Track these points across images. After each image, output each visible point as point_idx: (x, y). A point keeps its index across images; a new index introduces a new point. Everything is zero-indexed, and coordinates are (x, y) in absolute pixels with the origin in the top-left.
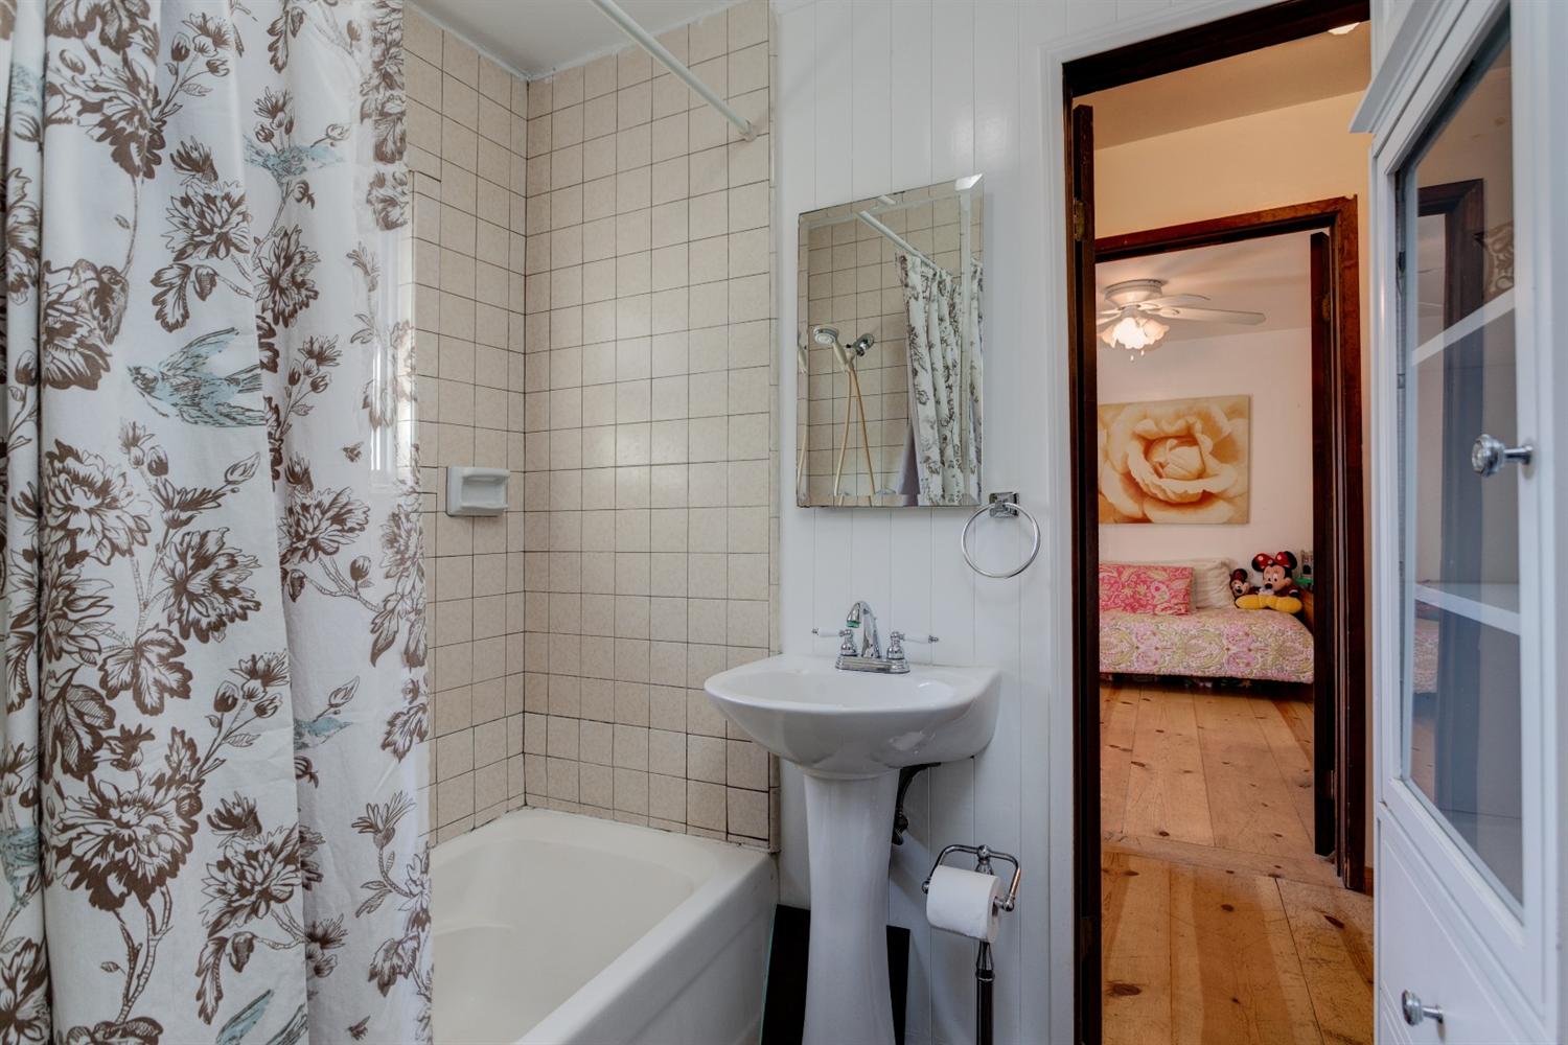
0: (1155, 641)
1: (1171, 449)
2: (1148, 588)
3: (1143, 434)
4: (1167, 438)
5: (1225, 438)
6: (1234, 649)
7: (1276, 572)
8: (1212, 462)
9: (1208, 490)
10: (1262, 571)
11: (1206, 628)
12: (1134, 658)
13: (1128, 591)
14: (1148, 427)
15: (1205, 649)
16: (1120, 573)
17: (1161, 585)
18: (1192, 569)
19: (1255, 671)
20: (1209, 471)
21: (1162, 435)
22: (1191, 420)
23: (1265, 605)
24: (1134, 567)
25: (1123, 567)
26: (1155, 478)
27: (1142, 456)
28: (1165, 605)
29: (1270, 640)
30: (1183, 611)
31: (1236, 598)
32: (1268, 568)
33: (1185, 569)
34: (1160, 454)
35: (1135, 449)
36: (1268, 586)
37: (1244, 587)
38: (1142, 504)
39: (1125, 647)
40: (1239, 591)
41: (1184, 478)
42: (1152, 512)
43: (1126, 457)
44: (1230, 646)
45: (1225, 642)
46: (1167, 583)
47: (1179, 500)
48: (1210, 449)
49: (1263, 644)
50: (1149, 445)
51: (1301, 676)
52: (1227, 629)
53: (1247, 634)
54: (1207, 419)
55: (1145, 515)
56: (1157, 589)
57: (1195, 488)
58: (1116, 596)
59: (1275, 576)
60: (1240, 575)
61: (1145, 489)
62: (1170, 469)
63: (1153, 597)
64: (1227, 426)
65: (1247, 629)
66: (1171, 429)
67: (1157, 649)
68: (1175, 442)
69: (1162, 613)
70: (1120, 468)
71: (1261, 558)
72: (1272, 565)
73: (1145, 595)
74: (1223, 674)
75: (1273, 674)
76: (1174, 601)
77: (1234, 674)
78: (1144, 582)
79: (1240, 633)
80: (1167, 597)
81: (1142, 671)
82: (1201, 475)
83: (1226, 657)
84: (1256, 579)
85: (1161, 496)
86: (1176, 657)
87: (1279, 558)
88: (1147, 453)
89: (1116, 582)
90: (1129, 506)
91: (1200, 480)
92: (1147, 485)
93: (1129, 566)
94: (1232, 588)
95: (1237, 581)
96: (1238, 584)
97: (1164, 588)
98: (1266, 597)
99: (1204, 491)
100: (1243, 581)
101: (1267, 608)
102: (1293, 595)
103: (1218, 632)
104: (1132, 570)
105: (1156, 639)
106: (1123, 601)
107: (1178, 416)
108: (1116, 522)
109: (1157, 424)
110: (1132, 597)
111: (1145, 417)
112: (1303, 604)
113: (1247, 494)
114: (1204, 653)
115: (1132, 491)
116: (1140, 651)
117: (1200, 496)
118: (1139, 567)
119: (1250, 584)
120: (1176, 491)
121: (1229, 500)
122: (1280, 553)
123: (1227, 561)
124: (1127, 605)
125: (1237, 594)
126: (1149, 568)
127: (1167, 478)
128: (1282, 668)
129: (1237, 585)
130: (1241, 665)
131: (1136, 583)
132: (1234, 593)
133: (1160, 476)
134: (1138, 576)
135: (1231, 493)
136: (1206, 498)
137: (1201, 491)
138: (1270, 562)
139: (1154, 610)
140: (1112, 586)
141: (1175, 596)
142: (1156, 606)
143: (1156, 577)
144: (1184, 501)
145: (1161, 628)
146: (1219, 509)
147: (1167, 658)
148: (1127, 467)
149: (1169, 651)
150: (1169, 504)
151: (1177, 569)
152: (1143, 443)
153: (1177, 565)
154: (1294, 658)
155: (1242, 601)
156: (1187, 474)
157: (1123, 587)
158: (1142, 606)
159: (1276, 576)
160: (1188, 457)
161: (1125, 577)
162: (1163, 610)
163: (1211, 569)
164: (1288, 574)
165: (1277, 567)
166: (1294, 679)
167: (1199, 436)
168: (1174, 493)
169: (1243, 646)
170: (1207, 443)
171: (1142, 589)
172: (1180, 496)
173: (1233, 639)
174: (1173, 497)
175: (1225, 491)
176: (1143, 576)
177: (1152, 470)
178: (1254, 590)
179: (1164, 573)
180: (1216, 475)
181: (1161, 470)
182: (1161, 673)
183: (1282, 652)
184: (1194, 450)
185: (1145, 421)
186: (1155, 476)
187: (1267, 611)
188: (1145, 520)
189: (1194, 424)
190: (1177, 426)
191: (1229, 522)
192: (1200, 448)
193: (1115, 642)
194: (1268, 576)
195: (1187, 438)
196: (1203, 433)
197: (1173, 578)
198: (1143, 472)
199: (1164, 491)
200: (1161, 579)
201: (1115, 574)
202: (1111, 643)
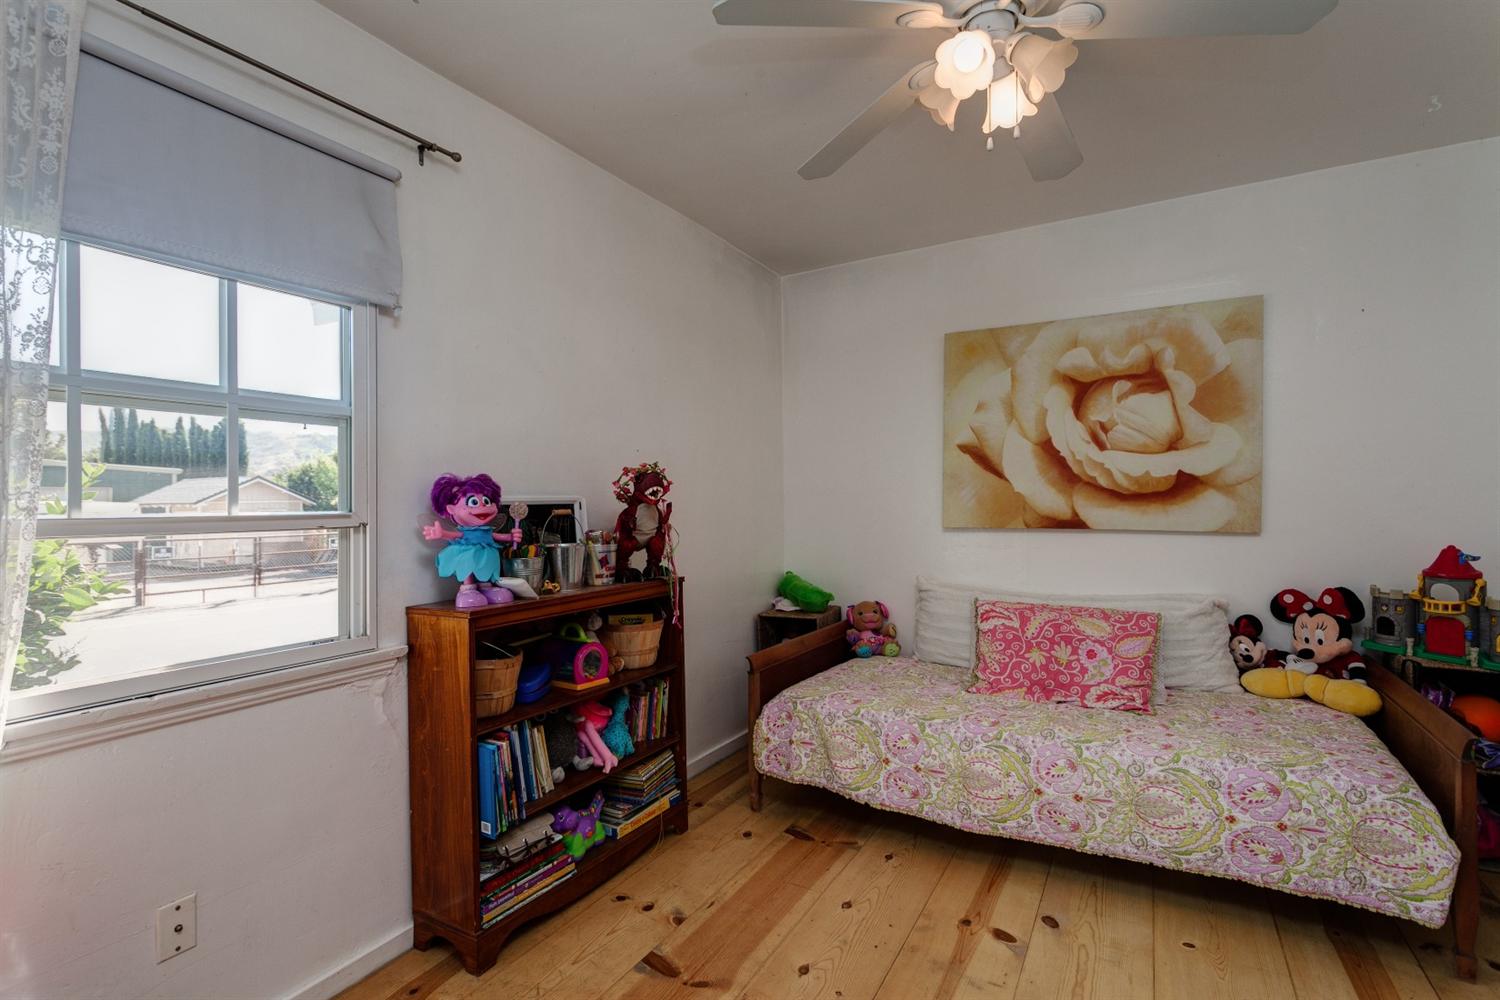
0: (1074, 781)
1: (1120, 399)
2: (1075, 651)
3: (1073, 374)
4: (1112, 379)
5: (1220, 374)
6: (1245, 821)
7: (1322, 627)
8: (1194, 421)
9: (1187, 470)
10: (1292, 621)
11: (1181, 765)
12: (1031, 812)
13: (1037, 657)
14: (1080, 360)
15: (1180, 811)
16: (1024, 621)
17: (1098, 648)
18: (1159, 616)
19: (1295, 877)
20: (1188, 435)
21: (1105, 374)
22: (1156, 345)
23: (1300, 692)
24: (1053, 610)
25: (1032, 608)
26: (1093, 451)
27: (1070, 412)
28: (1104, 688)
29: (1332, 810)
30: (1138, 703)
31: (1242, 671)
32: (1304, 618)
33: (1144, 616)
34: (1101, 408)
35: (1059, 400)
36: (1306, 654)
37: (1257, 652)
38: (1071, 496)
39: (1013, 785)
40: (1248, 658)
41: (1144, 450)
42: (1090, 510)
43: (1043, 413)
44: (1236, 813)
45: (1224, 801)
46: (1109, 644)
47: (1134, 488)
48: (1191, 397)
49: (1313, 818)
50: (1082, 391)
51: (1411, 905)
52: (1230, 772)
53: (1275, 791)
54: (1184, 341)
55: (1075, 514)
56: (1091, 654)
57: (1164, 466)
58: (1017, 666)
59: (1320, 634)
60: (1247, 626)
61: (1076, 470)
62: (1119, 433)
63: (1084, 670)
64: (1223, 355)
65: (1273, 776)
66: (1118, 363)
67: (1078, 798)
68: (1126, 385)
69: (1100, 704)
70: (1033, 434)
71: (1289, 599)
72: (1311, 613)
73: (1069, 666)
74: (1220, 873)
75: (1336, 888)
76: (1122, 681)
77: (1245, 875)
78: (1068, 641)
79: (1260, 787)
80: (1108, 672)
81: (1049, 841)
82: (1174, 444)
83: (1226, 836)
84: (1277, 634)
85: (1103, 481)
86: (1119, 820)
87: (1328, 600)
88: (1078, 407)
89: (1016, 638)
90: (1049, 498)
91: (1173, 453)
92: (1080, 463)
93: (1044, 607)
94: (1232, 651)
95: (1242, 638)
96: (1244, 644)
97: (1102, 652)
98: (1299, 675)
99: (1180, 473)
100: (1255, 640)
101: (1305, 697)
102: (1355, 674)
103: (1207, 778)
104: (1045, 616)
105: (1076, 778)
106: (1027, 676)
107: (1133, 339)
108: (1028, 527)
109: (1095, 355)
110: (1045, 668)
111: (1075, 344)
112: (1382, 698)
113: (1256, 479)
114: (1179, 821)
115: (1054, 473)
116: (1043, 798)
117: (1172, 482)
118: (1061, 609)
119: (1266, 644)
120: (1132, 474)
121: (1228, 489)
122: (1328, 592)
123: (1223, 601)
124: (1033, 683)
125: (1245, 665)
126: (1078, 611)
127: (1112, 449)
128: (1362, 879)
129: (1243, 646)
130: (1262, 858)
131: (1052, 642)
132: (1236, 662)
133: (1101, 446)
134: (1057, 628)
135: (1231, 476)
136: (1184, 485)
137: (1174, 473)
138: (1308, 606)
139: (1083, 697)
140: (1008, 647)
141: (1124, 672)
142: (1086, 689)
143: (1089, 632)
144: (1144, 491)
145: (1086, 754)
146: (1208, 507)
147: (1100, 821)
148: (1046, 432)
149: (1104, 807)
150: (1117, 496)
151: (1129, 617)
152: (1073, 389)
153: (1130, 607)
154: (1391, 860)
155: (1256, 678)
156: (1149, 441)
157: (1029, 647)
158: (1062, 686)
159: (1324, 635)
160: (1151, 412)
161: (1032, 629)
162: (1099, 698)
163: (1192, 617)
164: (1345, 632)
165: (1321, 617)
166: (1391, 909)
167: (1169, 373)
168: (1127, 476)
169: (1269, 816)
170: (1184, 385)
171: (1063, 653)
172: (1136, 480)
173: (1243, 797)
174: (1124, 483)
175: (1218, 472)
176: (1065, 628)
177: (1089, 439)
178: (1275, 659)
179: (1104, 624)
180: (1200, 443)
181: (1102, 436)
182: (1087, 850)
183: (1360, 841)
184: (1162, 399)
185: (1075, 351)
186: (1093, 445)
187: (1305, 705)
188: (1075, 524)
189: (1163, 350)
190: (1132, 357)
191: (1226, 531)
192: (1172, 393)
193: (996, 774)
194: (1303, 633)
195: (1151, 379)
196: (1176, 368)
197: (1121, 633)
198: (1071, 439)
199: (1108, 473)
200: (1097, 635)
201: (1016, 624)
202: (988, 777)
